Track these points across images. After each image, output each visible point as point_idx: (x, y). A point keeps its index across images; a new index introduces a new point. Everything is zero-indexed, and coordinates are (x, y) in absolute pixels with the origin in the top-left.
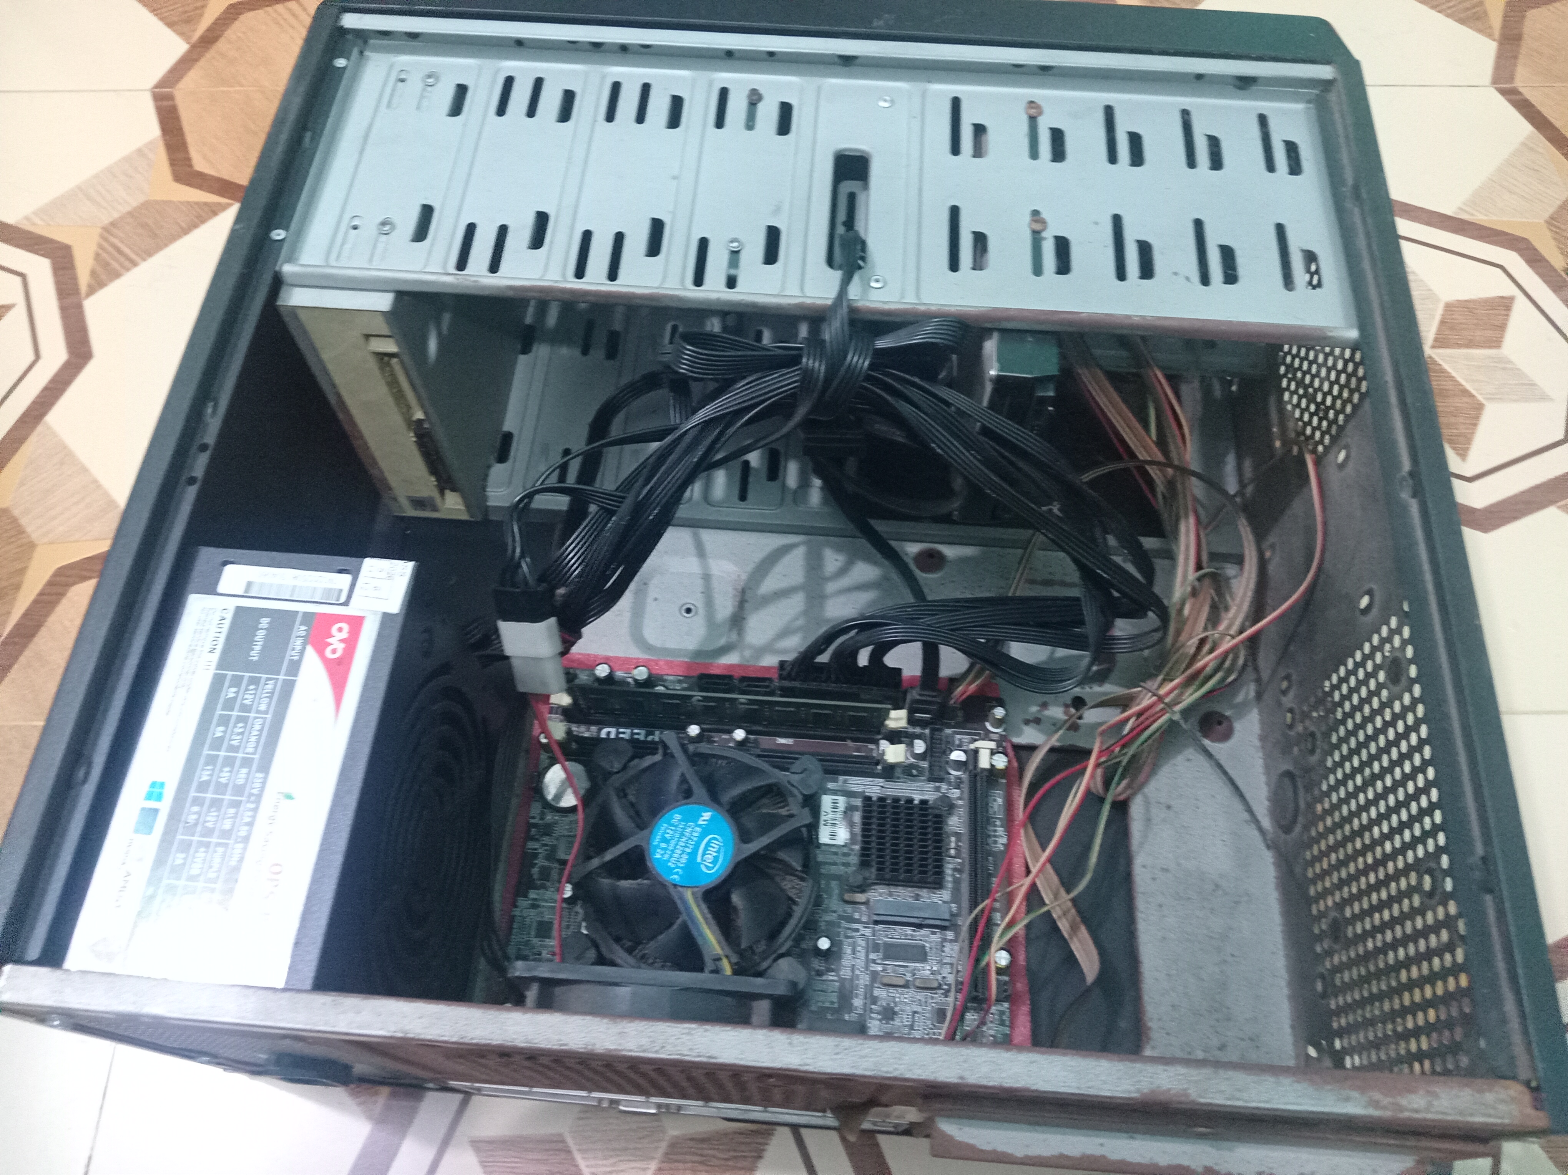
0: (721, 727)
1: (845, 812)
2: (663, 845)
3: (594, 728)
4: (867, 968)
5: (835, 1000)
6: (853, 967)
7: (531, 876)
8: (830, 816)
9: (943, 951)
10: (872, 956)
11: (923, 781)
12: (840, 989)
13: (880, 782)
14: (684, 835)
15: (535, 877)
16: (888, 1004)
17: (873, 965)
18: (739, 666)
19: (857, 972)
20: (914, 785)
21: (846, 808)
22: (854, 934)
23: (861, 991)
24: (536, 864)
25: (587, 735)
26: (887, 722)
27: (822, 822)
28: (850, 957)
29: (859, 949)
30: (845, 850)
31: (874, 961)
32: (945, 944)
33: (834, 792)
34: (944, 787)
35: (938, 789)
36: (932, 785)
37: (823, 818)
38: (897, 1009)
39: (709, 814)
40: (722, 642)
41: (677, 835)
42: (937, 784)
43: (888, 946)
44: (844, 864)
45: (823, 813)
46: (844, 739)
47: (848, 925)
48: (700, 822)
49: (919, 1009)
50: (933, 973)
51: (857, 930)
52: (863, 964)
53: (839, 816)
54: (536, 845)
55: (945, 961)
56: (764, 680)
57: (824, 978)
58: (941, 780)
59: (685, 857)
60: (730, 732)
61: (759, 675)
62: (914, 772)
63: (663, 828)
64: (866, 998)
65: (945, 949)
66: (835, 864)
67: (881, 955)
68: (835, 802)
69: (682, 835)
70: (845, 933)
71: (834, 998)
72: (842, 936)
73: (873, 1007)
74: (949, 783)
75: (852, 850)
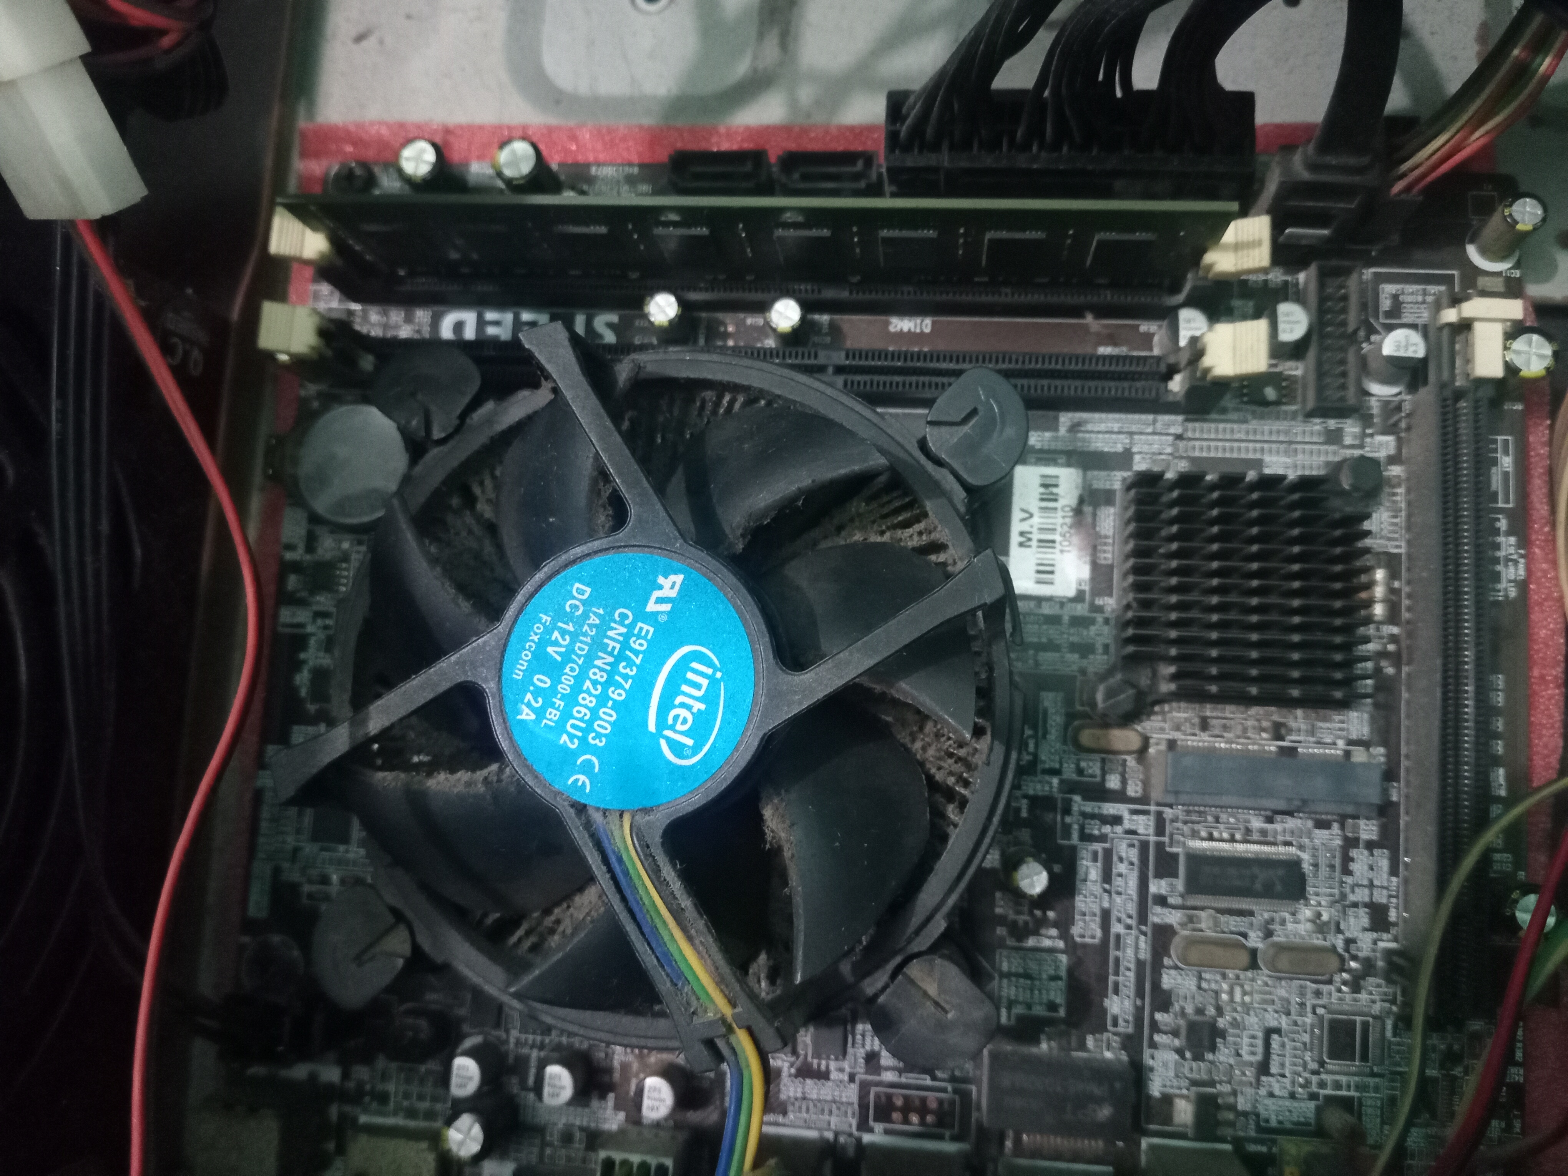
0: (735, 295)
1: (1078, 511)
2: (542, 681)
3: (422, 315)
4: (1143, 917)
5: (1060, 999)
6: (1106, 916)
7: (293, 691)
8: (1036, 520)
9: (1349, 873)
10: (1156, 887)
11: (1294, 416)
12: (1070, 971)
13: (1174, 423)
14: (604, 648)
15: (303, 692)
16: (1200, 1011)
17: (1158, 909)
18: (785, 130)
19: (1117, 928)
20: (1268, 428)
21: (1081, 501)
22: (1107, 829)
23: (1128, 978)
24: (304, 662)
25: (405, 332)
26: (1210, 257)
27: (1015, 539)
28: (1097, 889)
29: (1122, 868)
30: (1081, 610)
31: (1162, 901)
32: (1354, 853)
33: (1047, 457)
34: (1351, 429)
35: (1334, 437)
36: (1317, 425)
37: (1016, 527)
38: (1221, 1023)
39: (679, 578)
40: (741, 68)
41: (582, 648)
42: (1332, 423)
43: (1196, 860)
44: (1074, 647)
45: (1016, 515)
46: (1077, 312)
47: (1089, 807)
48: (651, 607)
49: (1284, 1023)
50: (1321, 928)
51: (1117, 820)
52: (1132, 908)
53: (1061, 519)
54: (302, 616)
55: (1352, 898)
56: (848, 157)
57: (1031, 942)
58: (1342, 412)
59: (608, 716)
60: (763, 307)
61: (840, 147)
62: (1270, 393)
63: (538, 628)
64: (1140, 992)
65: (1353, 866)
66: (1051, 647)
67: (1180, 884)
68: (1048, 485)
69: (598, 645)
70: (1082, 828)
71: (1057, 994)
72: (1075, 835)
73: (1158, 1016)
74: (1366, 419)
75: (1100, 609)
